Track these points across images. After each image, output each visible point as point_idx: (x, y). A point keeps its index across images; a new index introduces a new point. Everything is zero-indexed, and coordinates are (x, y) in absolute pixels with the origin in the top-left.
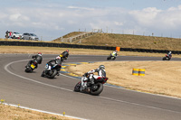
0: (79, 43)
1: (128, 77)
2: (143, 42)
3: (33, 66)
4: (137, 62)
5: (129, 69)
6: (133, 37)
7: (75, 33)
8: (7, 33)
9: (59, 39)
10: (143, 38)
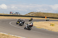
0: (33, 16)
1: (49, 26)
2: (54, 15)
3: (18, 22)
4: (52, 22)
5: (49, 24)
6: (51, 14)
7: (32, 12)
8: (10, 12)
9: (27, 14)
10: (54, 14)
